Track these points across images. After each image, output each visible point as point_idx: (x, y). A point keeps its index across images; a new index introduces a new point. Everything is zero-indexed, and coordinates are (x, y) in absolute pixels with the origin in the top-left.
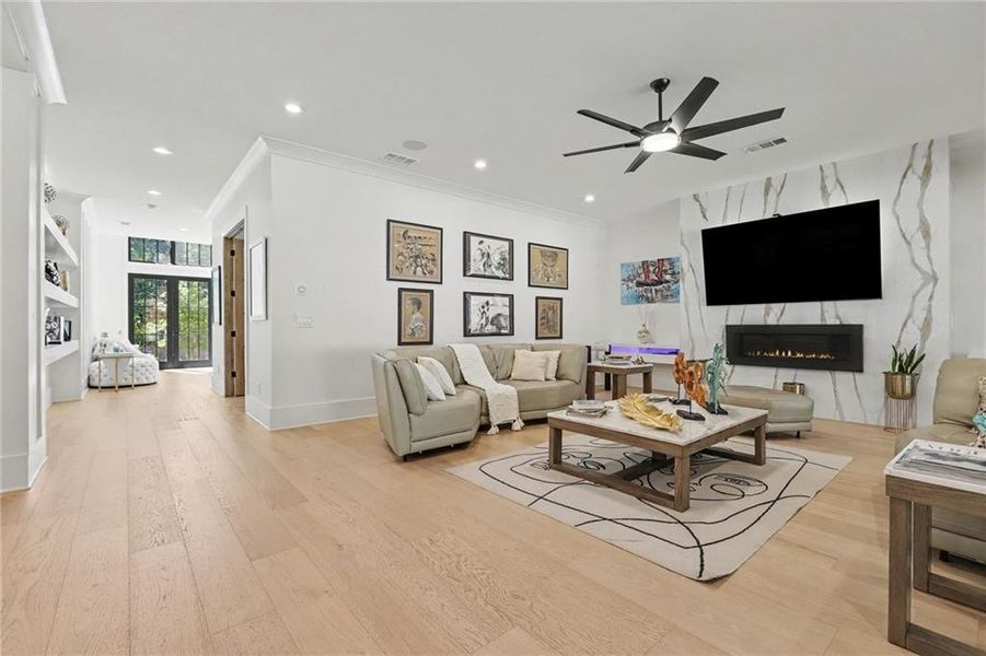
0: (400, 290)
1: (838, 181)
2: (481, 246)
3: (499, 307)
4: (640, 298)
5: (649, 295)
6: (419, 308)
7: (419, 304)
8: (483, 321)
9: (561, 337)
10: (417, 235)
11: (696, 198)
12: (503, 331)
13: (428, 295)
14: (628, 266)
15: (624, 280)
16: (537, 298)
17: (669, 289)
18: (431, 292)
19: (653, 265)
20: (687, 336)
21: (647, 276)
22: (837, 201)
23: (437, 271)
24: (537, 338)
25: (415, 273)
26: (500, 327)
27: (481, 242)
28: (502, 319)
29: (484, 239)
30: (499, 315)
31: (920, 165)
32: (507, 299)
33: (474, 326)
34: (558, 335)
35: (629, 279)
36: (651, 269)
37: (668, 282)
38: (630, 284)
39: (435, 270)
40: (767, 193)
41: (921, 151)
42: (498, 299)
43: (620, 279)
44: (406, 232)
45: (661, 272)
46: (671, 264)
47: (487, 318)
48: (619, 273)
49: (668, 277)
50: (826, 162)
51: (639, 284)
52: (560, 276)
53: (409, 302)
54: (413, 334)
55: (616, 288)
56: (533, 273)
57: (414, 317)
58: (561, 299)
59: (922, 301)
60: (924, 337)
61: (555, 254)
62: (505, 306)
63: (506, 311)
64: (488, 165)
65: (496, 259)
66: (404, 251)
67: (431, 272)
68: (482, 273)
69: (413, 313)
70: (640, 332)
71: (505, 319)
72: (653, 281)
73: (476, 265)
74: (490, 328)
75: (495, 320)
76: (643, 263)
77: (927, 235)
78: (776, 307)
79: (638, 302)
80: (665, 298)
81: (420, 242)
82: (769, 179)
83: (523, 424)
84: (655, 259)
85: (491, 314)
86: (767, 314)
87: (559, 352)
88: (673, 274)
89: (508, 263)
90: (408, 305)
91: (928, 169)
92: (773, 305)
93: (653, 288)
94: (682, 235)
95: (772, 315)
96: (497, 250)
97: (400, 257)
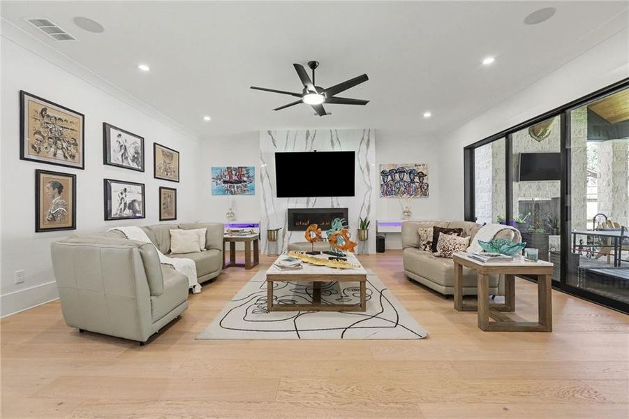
0: (38, 172)
1: (338, 139)
2: (120, 139)
3: (134, 194)
4: (225, 192)
5: (232, 190)
6: (60, 192)
7: (60, 188)
8: (122, 206)
9: (175, 219)
10: (58, 116)
11: (269, 133)
12: (138, 215)
13: (70, 179)
14: (217, 169)
15: (213, 179)
16: (161, 188)
17: (245, 186)
18: (74, 177)
19: (235, 169)
20: (265, 215)
21: (231, 177)
22: (337, 149)
23: (78, 157)
24: (160, 220)
25: (55, 155)
26: (135, 212)
27: (120, 135)
28: (136, 205)
29: (122, 134)
30: (134, 201)
31: (366, 138)
32: (140, 187)
33: (115, 211)
34: (174, 217)
35: (218, 178)
36: (234, 172)
37: (245, 182)
38: (219, 182)
39: (77, 155)
40: (307, 138)
41: (367, 133)
42: (133, 187)
43: (211, 177)
44: (44, 110)
45: (240, 176)
46: (247, 171)
47: (125, 204)
48: (211, 174)
49: (245, 179)
50: (333, 129)
51: (225, 182)
52: (174, 171)
53: (49, 185)
54: (54, 218)
55: (209, 184)
56: (157, 168)
57: (54, 201)
58: (175, 190)
59: (367, 198)
60: (368, 213)
61: (171, 154)
62: (138, 193)
63: (139, 198)
64: (151, 70)
65: (131, 152)
66: (42, 130)
67: (73, 157)
68: (121, 163)
69: (53, 197)
70: (228, 213)
71: (139, 205)
72: (235, 180)
73: (115, 156)
74: (128, 212)
75: (131, 206)
76: (228, 168)
77: (368, 170)
78: (312, 199)
79: (224, 194)
80: (243, 192)
81: (59, 123)
82: (308, 132)
83: (200, 287)
84: (237, 166)
85: (128, 200)
86: (308, 203)
87: (205, 229)
88: (248, 177)
89: (140, 157)
90: (46, 188)
91: (369, 141)
92: (311, 198)
93: (236, 185)
94: (261, 154)
95: (310, 203)
96: (132, 144)
97: (37, 136)
